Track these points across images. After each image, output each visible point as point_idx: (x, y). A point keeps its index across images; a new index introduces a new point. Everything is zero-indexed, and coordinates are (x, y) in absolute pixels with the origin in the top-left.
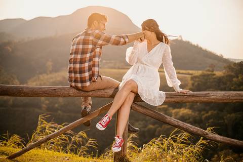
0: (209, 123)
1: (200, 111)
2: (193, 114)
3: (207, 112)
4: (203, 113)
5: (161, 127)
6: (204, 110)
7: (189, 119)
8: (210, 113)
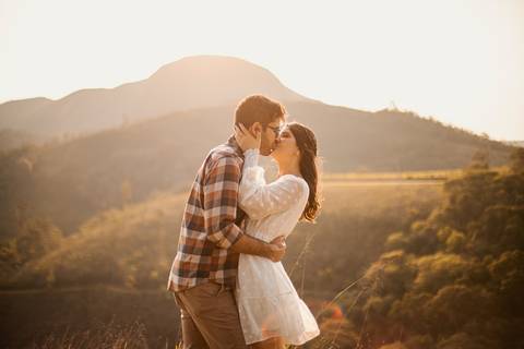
0: (508, 277)
1: (480, 255)
2: (465, 262)
3: (496, 257)
4: (486, 258)
5: (401, 299)
6: (487, 252)
7: (459, 275)
8: (503, 257)
